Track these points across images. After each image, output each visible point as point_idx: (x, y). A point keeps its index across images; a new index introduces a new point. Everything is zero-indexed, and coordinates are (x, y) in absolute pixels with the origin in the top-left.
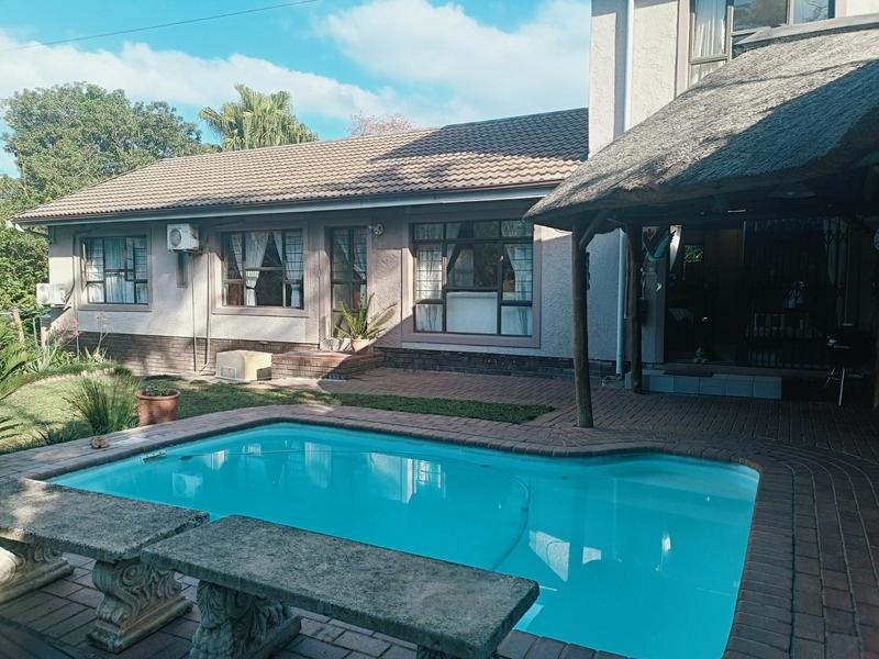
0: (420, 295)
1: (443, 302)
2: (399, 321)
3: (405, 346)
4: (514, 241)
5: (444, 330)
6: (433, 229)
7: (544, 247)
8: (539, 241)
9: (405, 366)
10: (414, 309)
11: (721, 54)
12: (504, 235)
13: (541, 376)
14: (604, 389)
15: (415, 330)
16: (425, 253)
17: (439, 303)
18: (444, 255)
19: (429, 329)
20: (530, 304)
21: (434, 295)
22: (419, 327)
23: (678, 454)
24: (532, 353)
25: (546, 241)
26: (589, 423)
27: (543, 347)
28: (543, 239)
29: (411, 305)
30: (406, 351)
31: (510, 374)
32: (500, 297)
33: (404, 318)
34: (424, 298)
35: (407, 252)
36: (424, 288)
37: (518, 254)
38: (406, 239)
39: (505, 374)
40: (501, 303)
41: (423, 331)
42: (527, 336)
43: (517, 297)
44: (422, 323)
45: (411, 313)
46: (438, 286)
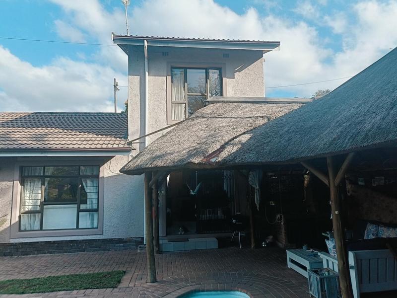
0: (24, 208)
1: (41, 212)
2: (9, 225)
3: (12, 241)
4: (87, 177)
5: (41, 229)
6: (36, 169)
7: (105, 180)
8: (103, 177)
9: (11, 255)
10: (20, 217)
11: (182, 101)
12: (81, 174)
13: (104, 250)
14: (140, 253)
15: (20, 230)
16: (29, 183)
17: (38, 212)
18: (43, 184)
19: (29, 229)
20: (97, 210)
21: (34, 208)
22: (22, 228)
23: (207, 291)
24: (98, 237)
25: (106, 177)
26: (154, 280)
27: (104, 233)
28: (105, 176)
29: (18, 214)
30: (12, 244)
31: (84, 251)
32: (79, 207)
33: (12, 223)
34: (27, 210)
35: (17, 184)
36: (27, 204)
37: (89, 183)
38: (17, 174)
39: (81, 251)
40: (79, 211)
41: (25, 231)
42: (93, 228)
43: (88, 206)
44: (25, 225)
45: (17, 219)
46: (37, 202)
